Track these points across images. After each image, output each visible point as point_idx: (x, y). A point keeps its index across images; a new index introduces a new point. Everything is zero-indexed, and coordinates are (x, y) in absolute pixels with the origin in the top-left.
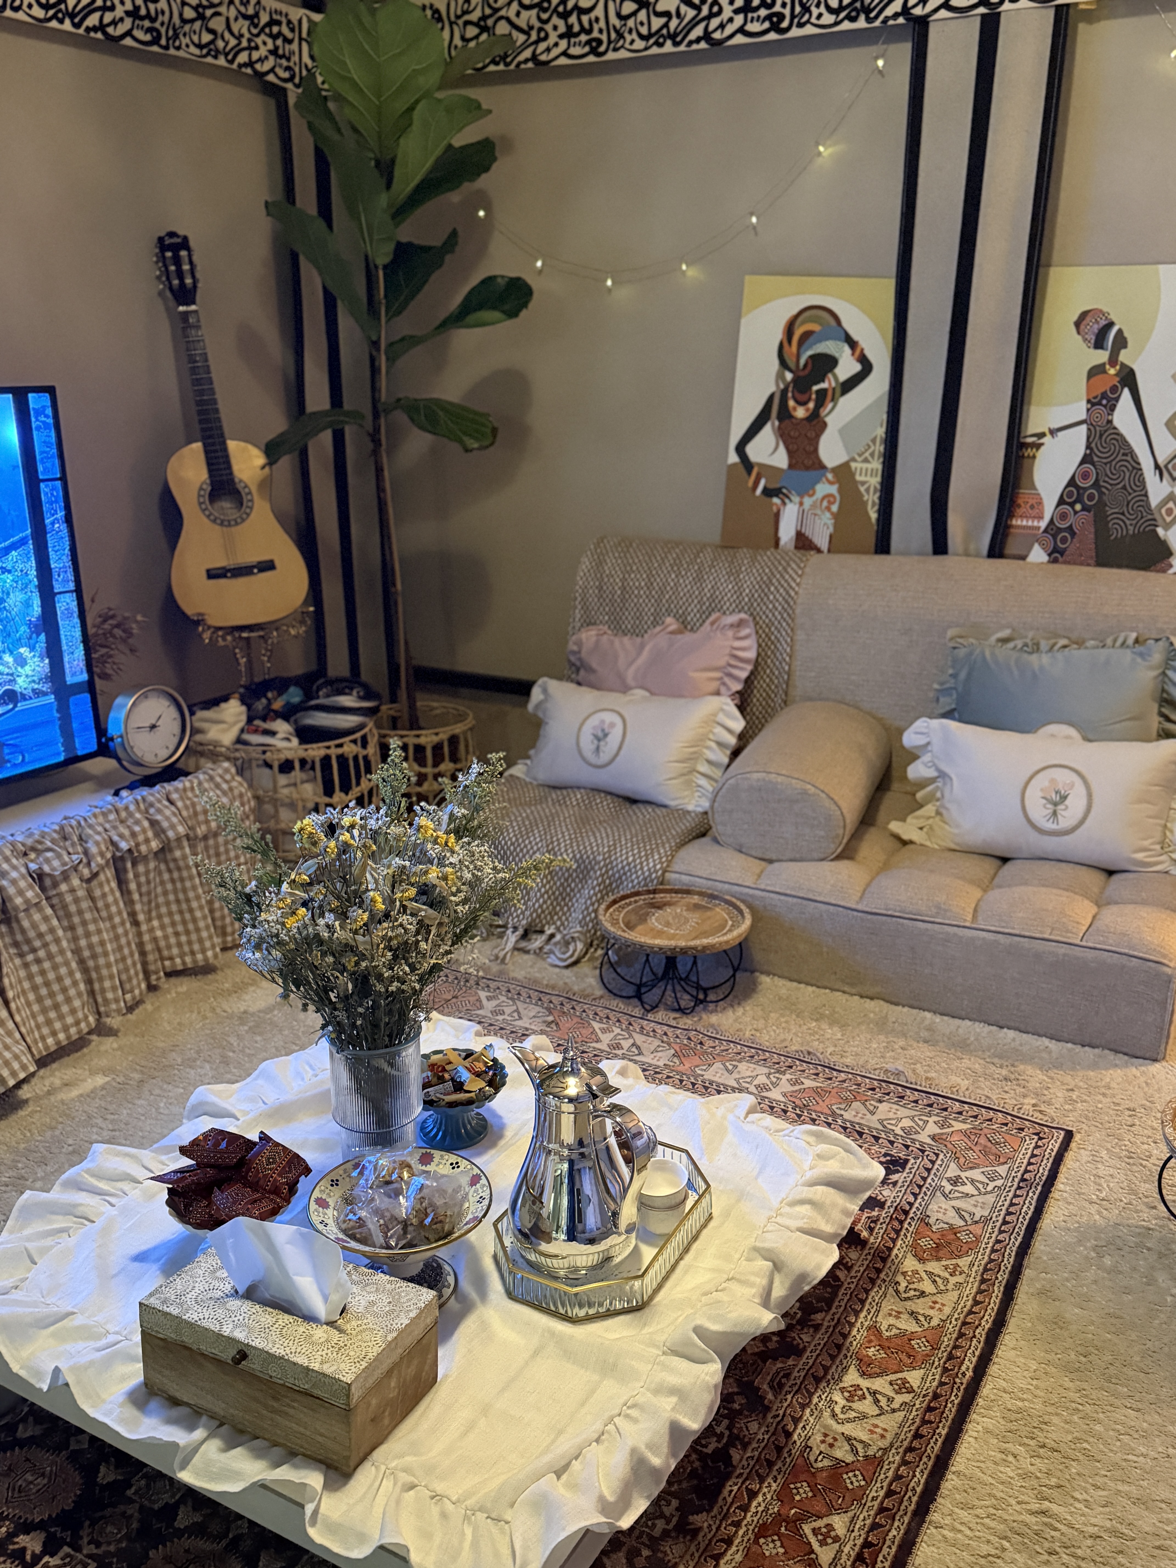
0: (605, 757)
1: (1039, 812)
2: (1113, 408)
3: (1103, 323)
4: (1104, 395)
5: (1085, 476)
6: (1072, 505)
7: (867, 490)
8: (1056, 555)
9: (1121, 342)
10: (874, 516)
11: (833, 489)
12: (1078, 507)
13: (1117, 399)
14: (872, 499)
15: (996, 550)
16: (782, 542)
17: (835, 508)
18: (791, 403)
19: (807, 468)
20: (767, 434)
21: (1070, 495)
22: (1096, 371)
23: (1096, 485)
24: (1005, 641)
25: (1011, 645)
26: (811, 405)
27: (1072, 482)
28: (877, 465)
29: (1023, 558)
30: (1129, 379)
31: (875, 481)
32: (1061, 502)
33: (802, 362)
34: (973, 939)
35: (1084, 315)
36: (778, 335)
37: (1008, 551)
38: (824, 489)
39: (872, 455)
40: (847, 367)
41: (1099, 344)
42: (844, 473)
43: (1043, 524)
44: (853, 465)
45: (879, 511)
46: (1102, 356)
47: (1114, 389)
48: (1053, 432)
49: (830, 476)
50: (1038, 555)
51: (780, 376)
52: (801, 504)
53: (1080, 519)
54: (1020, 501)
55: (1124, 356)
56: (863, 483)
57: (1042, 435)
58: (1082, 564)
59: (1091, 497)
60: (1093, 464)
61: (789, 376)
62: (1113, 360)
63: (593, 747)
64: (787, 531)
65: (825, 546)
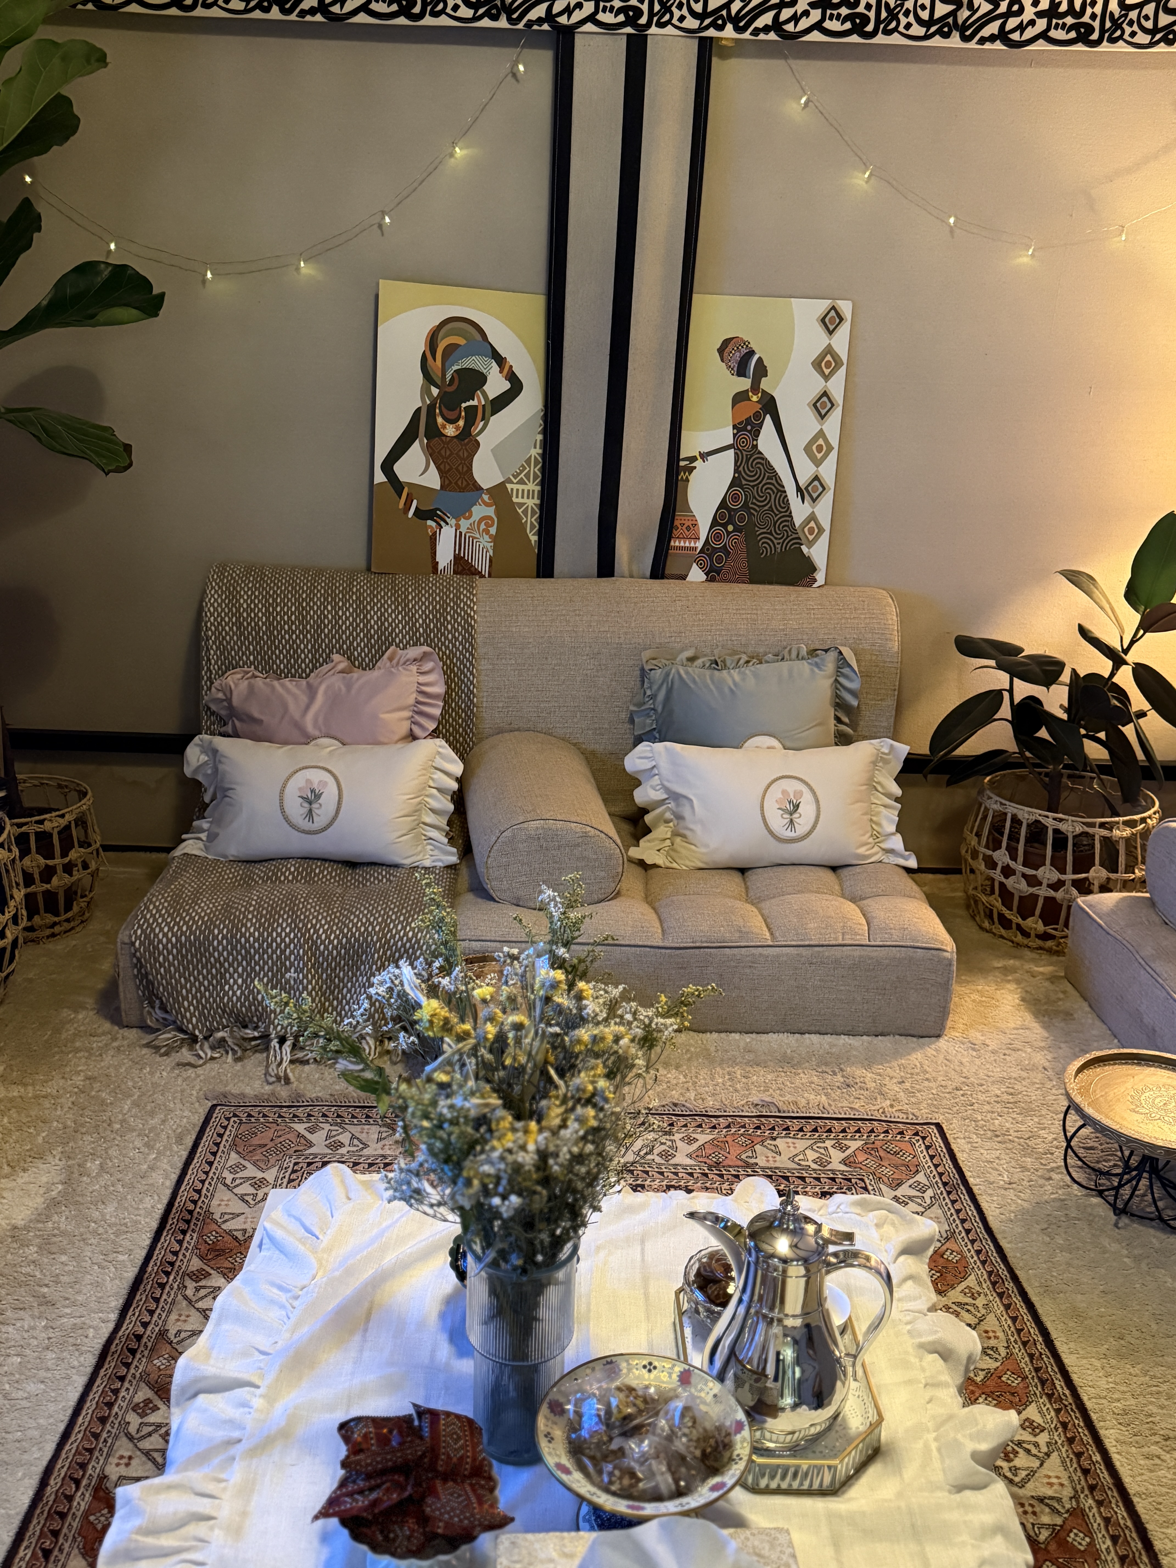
0: (320, 821)
1: (777, 822)
2: (757, 434)
3: (744, 351)
4: (748, 420)
5: (735, 498)
6: (725, 526)
7: (525, 512)
8: (713, 574)
9: (761, 370)
10: (534, 538)
11: (491, 511)
12: (730, 528)
13: (761, 425)
14: (531, 522)
15: (658, 572)
16: (441, 567)
17: (493, 531)
18: (440, 420)
19: (462, 490)
20: (416, 454)
21: (722, 517)
22: (739, 398)
23: (745, 506)
24: (692, 659)
25: (699, 662)
26: (461, 423)
27: (723, 505)
28: (533, 487)
29: (683, 577)
30: (770, 406)
31: (533, 502)
32: (714, 523)
33: (448, 377)
34: (778, 956)
35: (726, 343)
36: (420, 346)
37: (667, 572)
38: (479, 511)
39: (527, 476)
40: (496, 385)
41: (741, 372)
42: (499, 494)
43: (699, 545)
44: (509, 486)
45: (539, 533)
46: (745, 384)
47: (757, 415)
48: (704, 456)
49: (486, 497)
50: (696, 574)
51: (425, 391)
52: (458, 527)
53: (732, 540)
54: (677, 523)
55: (765, 384)
56: (521, 505)
57: (693, 459)
58: (737, 581)
59: (742, 519)
60: (741, 486)
61: (435, 391)
62: (755, 387)
63: (305, 811)
64: (445, 555)
65: (485, 571)
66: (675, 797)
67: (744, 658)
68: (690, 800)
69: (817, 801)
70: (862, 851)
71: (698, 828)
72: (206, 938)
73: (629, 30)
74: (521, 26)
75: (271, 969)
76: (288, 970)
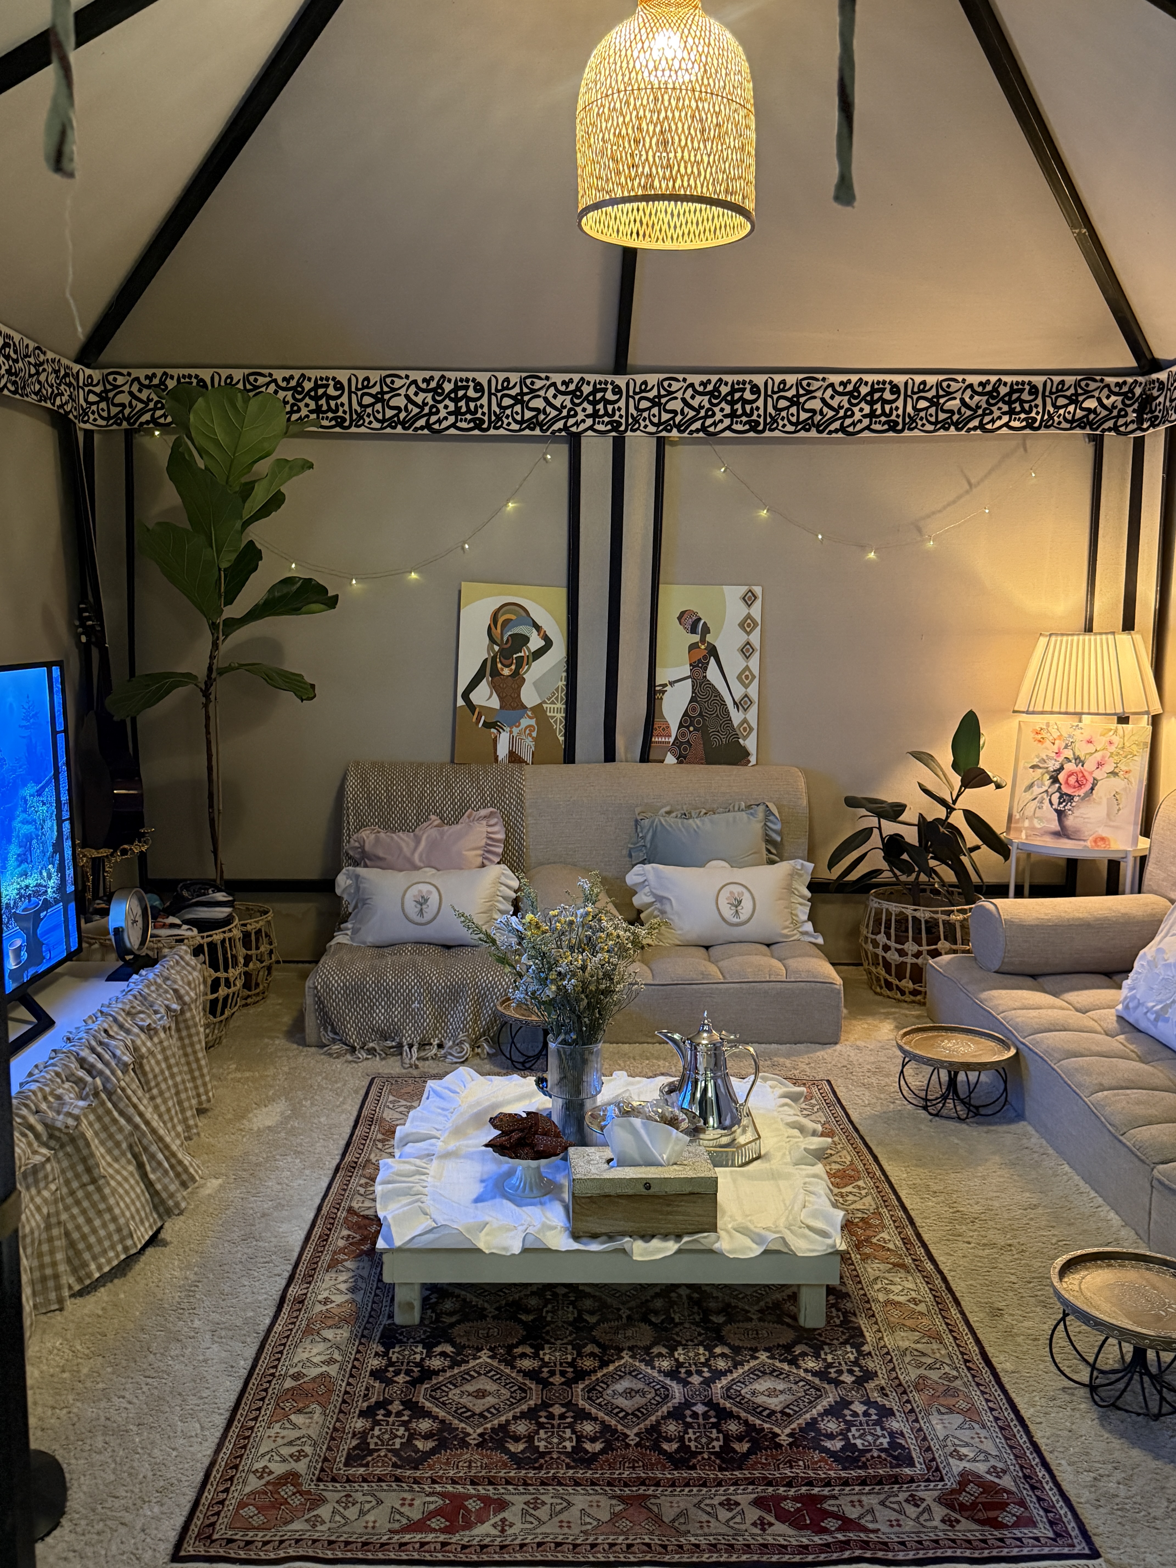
0: (428, 916)
1: (728, 912)
2: (705, 669)
3: (694, 618)
4: (699, 661)
5: (694, 709)
6: (688, 727)
7: (556, 722)
8: (681, 759)
9: (706, 630)
10: (561, 739)
11: (533, 722)
12: (691, 729)
13: (708, 663)
14: (559, 728)
15: (645, 758)
16: (500, 759)
17: (534, 734)
18: (499, 665)
19: (514, 709)
20: (484, 687)
21: (686, 721)
22: (693, 647)
23: (700, 715)
24: (669, 813)
25: (674, 814)
26: (513, 667)
27: (686, 714)
28: (561, 706)
29: (662, 761)
30: (713, 651)
31: (561, 716)
32: (681, 726)
33: (505, 639)
34: (728, 989)
35: (682, 614)
36: (488, 621)
37: (651, 758)
38: (525, 722)
39: (557, 699)
41: (693, 631)
42: (538, 710)
43: (672, 740)
44: (545, 706)
45: (565, 735)
46: (696, 638)
47: (705, 657)
48: (672, 683)
49: (529, 713)
50: (670, 759)
51: (490, 648)
52: (511, 732)
53: (693, 736)
54: (656, 726)
55: (709, 638)
56: (553, 717)
57: (665, 685)
58: (697, 763)
59: (699, 722)
60: (697, 702)
61: (496, 648)
62: (703, 640)
63: (417, 910)
64: (503, 751)
65: (530, 761)
66: (660, 899)
67: (704, 811)
68: (669, 900)
69: (753, 898)
70: (785, 931)
71: (675, 918)
72: (362, 983)
73: (614, 434)
74: (548, 433)
75: (402, 1002)
76: (413, 1003)
